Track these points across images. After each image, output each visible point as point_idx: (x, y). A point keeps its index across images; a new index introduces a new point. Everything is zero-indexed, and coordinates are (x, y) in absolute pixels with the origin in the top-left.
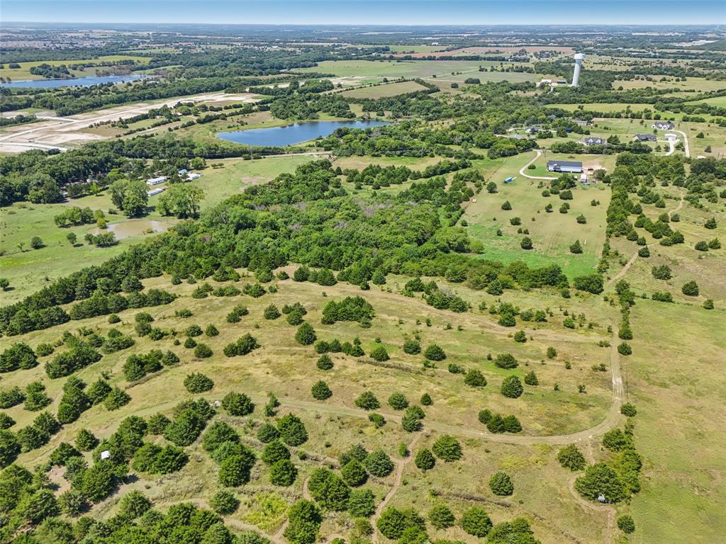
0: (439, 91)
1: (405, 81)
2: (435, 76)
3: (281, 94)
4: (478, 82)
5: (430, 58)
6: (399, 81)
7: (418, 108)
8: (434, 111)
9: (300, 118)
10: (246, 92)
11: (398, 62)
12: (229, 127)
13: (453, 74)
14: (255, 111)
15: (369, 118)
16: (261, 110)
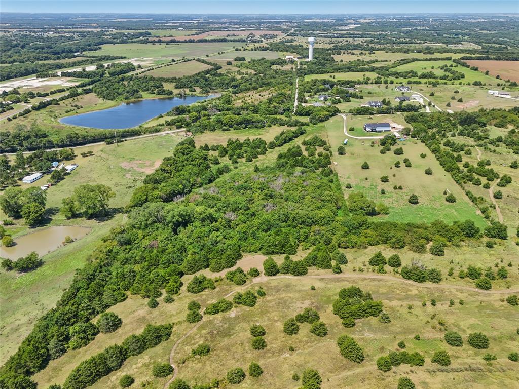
0: (221, 68)
2: (207, 56)
3: (95, 77)
4: (244, 59)
8: (233, 86)
9: (126, 98)
10: (58, 76)
11: (168, 44)
12: (67, 112)
13: (219, 53)
14: (81, 94)
15: (185, 94)
16: (86, 93)
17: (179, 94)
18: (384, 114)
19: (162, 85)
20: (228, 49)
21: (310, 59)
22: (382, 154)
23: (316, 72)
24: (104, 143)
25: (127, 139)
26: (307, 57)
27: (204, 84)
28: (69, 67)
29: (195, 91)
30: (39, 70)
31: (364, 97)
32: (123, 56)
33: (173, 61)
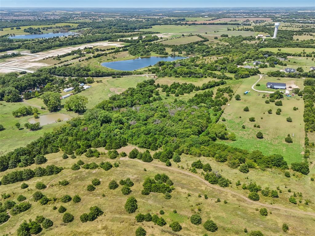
0: (209, 41)
1: (192, 35)
2: (206, 33)
3: (134, 42)
4: (227, 36)
5: (204, 24)
6: (189, 36)
7: (199, 50)
8: (206, 52)
9: (142, 55)
10: (118, 41)
11: (189, 26)
12: (107, 60)
13: (215, 32)
14: (121, 51)
15: (175, 55)
16: (124, 51)
17: (171, 55)
18: (291, 77)
19: (165, 49)
20: (222, 30)
21: (274, 37)
22: (266, 104)
23: (271, 46)
24: (111, 77)
25: (123, 76)
26: (272, 36)
27: (189, 50)
28: (128, 37)
29: (182, 53)
30: (112, 38)
31: (287, 65)
32: (158, 32)
33: (183, 35)
